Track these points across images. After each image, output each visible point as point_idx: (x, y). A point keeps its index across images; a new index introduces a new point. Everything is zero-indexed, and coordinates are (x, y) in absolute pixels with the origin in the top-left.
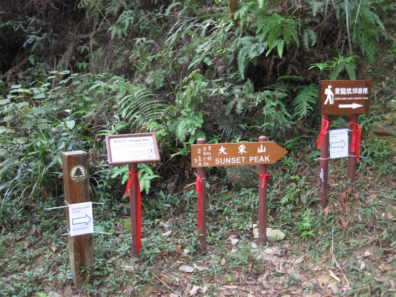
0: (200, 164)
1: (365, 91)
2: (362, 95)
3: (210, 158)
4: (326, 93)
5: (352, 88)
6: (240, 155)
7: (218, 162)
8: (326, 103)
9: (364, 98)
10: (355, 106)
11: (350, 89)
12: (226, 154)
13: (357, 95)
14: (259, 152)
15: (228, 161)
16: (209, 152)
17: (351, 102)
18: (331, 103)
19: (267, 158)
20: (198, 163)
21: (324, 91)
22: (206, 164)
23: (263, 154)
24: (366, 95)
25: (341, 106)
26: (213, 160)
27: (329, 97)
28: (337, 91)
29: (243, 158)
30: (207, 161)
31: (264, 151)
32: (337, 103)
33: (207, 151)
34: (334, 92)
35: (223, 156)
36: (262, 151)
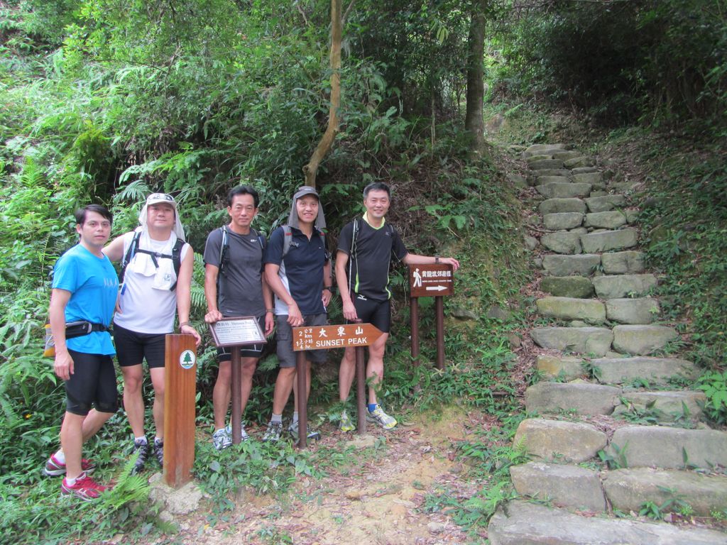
0: (302, 347)
1: (449, 273)
2: (447, 278)
3: (311, 341)
4: (414, 276)
5: (437, 271)
6: (339, 337)
7: (320, 345)
8: (414, 285)
9: (448, 281)
10: (440, 288)
11: (435, 272)
12: (326, 336)
13: (441, 278)
14: (357, 333)
15: (329, 344)
16: (310, 334)
17: (436, 285)
18: (420, 285)
19: (364, 340)
20: (300, 346)
21: (413, 274)
22: (308, 347)
23: (361, 336)
24: (450, 278)
25: (428, 288)
26: (314, 344)
27: (417, 280)
28: (424, 273)
29: (342, 340)
30: (308, 344)
31: (362, 332)
32: (425, 285)
33: (308, 333)
34: (421, 275)
35: (323, 339)
36: (359, 333)
